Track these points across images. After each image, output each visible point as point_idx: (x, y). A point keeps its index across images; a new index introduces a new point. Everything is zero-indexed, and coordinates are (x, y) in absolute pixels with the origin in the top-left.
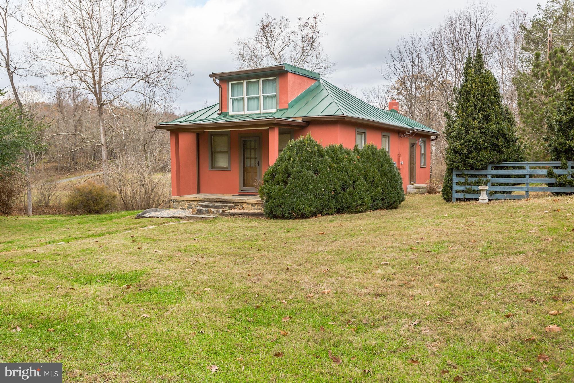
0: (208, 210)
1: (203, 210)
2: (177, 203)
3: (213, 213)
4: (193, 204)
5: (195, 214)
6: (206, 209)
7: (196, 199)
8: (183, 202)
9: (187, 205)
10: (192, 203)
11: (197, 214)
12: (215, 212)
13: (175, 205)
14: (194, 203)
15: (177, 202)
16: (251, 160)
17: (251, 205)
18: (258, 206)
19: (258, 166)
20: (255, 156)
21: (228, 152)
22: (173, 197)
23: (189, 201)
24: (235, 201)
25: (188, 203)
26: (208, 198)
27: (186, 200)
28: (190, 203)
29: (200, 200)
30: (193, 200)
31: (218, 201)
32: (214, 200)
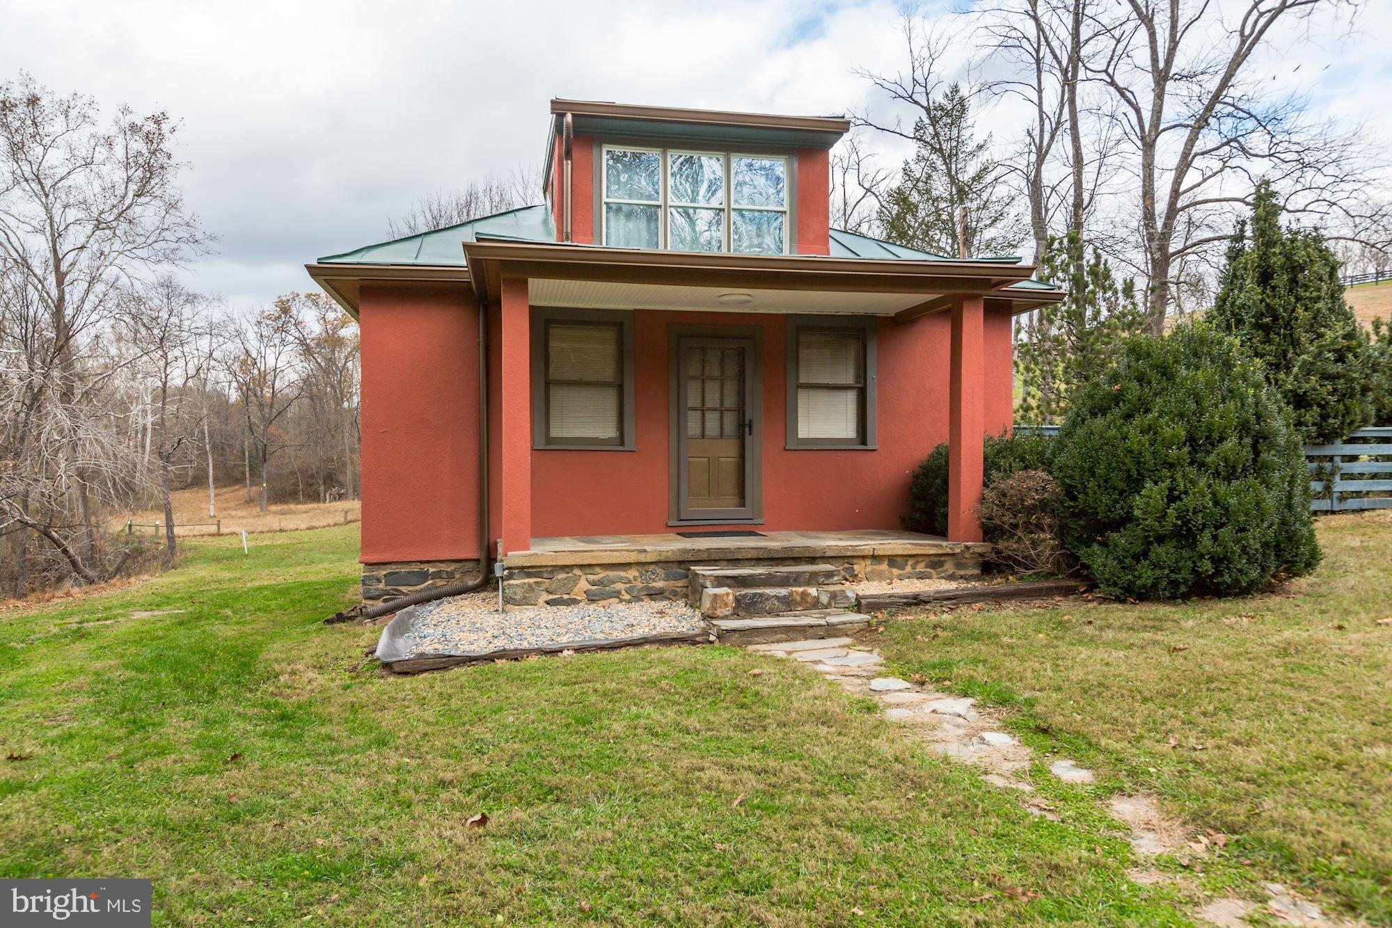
0: (791, 594)
1: (768, 598)
2: (532, 580)
3: (816, 604)
4: (620, 580)
5: (725, 617)
6: (783, 592)
7: (642, 558)
8: (562, 576)
9: (583, 585)
10: (611, 574)
11: (735, 615)
12: (824, 599)
13: (519, 591)
14: (622, 574)
15: (529, 575)
16: (709, 415)
17: (886, 562)
18: (917, 563)
19: (750, 434)
20: (722, 404)
21: (620, 388)
22: (513, 556)
23: (598, 570)
24: (828, 554)
25: (591, 577)
26: (700, 550)
27: (581, 567)
28: (601, 574)
29: (663, 558)
30: (628, 560)
31: (749, 556)
32: (729, 556)
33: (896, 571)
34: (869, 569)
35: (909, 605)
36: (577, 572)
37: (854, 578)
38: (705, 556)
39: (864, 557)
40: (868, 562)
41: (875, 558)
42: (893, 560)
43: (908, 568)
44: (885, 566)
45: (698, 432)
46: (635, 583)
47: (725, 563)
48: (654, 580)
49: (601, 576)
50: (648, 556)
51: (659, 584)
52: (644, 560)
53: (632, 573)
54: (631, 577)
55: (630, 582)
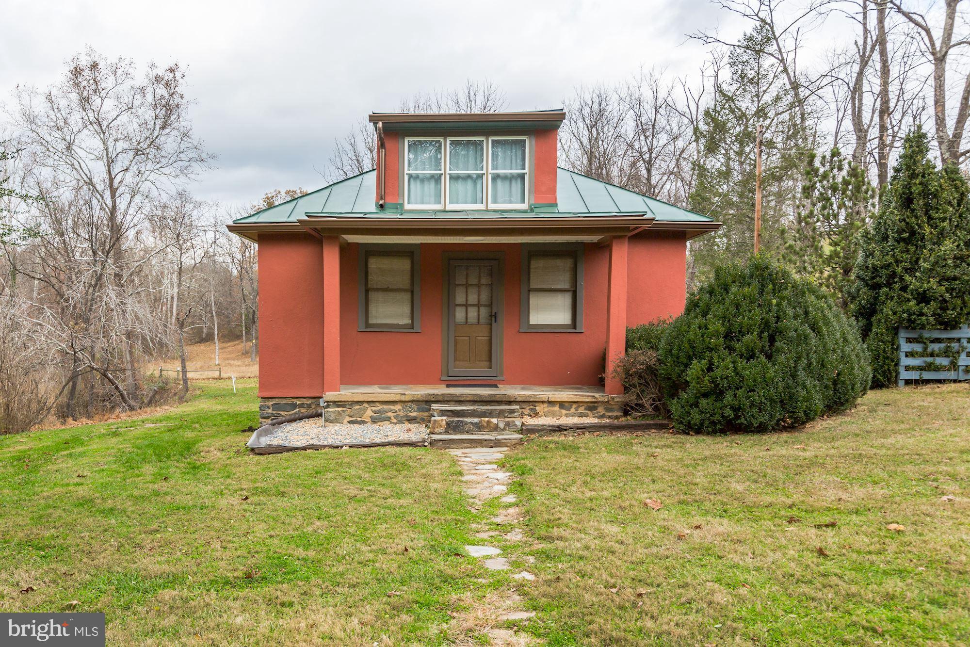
0: (481, 422)
1: (466, 423)
2: (340, 409)
3: (496, 428)
4: (391, 410)
5: (440, 433)
6: (476, 420)
7: (403, 398)
8: (357, 407)
9: (369, 413)
10: (386, 407)
11: (446, 432)
12: (502, 425)
13: (332, 415)
14: (392, 407)
15: (339, 406)
16: (470, 309)
17: (558, 406)
18: (579, 407)
19: (495, 321)
20: (479, 301)
21: (412, 292)
22: (329, 395)
23: (378, 404)
24: (518, 399)
25: (374, 409)
26: (437, 395)
27: (368, 402)
28: (380, 407)
29: (415, 399)
30: (395, 399)
31: (468, 399)
32: (456, 399)
33: (564, 412)
34: (546, 409)
35: (554, 431)
36: (366, 405)
37: (536, 414)
38: (441, 398)
39: (543, 402)
40: (546, 405)
41: (551, 403)
42: (562, 405)
43: (573, 410)
44: (556, 408)
45: (463, 320)
46: (399, 413)
47: (454, 403)
48: (410, 412)
49: (379, 408)
50: (407, 397)
51: (414, 414)
52: (404, 400)
53: (398, 407)
54: (397, 409)
55: (396, 412)
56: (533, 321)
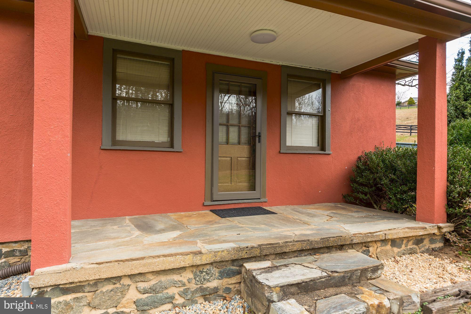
7: (198, 260)
8: (108, 288)
9: (133, 295)
10: (163, 278)
14: (176, 278)
16: (231, 129)
17: (390, 243)
18: (408, 241)
19: (259, 142)
20: (240, 122)
21: (171, 106)
22: (42, 274)
23: (150, 277)
24: (355, 241)
25: (142, 285)
26: (253, 247)
27: (131, 276)
28: (154, 281)
29: (218, 259)
30: (182, 265)
31: (295, 249)
32: (279, 250)
33: (396, 250)
34: (379, 250)
36: (126, 281)
38: (257, 252)
39: (376, 241)
40: (379, 244)
41: (383, 241)
43: (403, 247)
44: (388, 247)
45: (224, 140)
46: (188, 286)
47: (273, 257)
48: (208, 281)
49: (153, 283)
50: (204, 257)
51: (214, 284)
52: (199, 263)
53: (188, 275)
54: (185, 281)
55: (184, 285)
56: (288, 144)
